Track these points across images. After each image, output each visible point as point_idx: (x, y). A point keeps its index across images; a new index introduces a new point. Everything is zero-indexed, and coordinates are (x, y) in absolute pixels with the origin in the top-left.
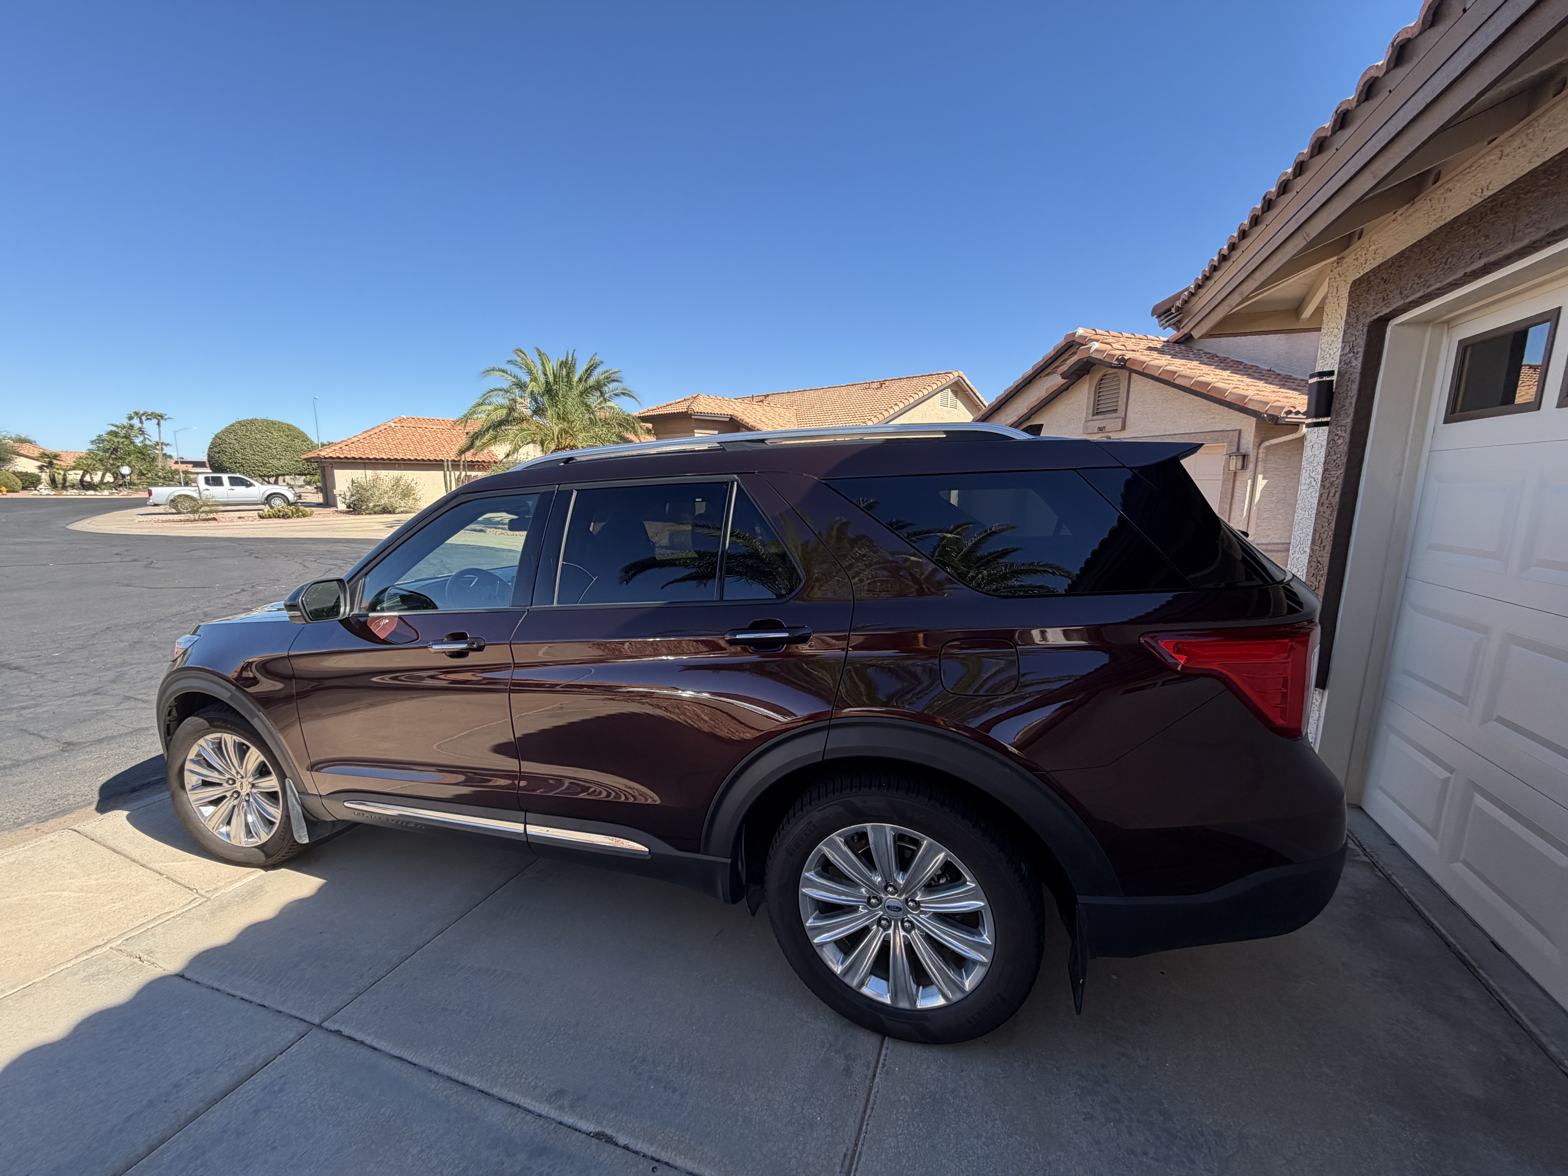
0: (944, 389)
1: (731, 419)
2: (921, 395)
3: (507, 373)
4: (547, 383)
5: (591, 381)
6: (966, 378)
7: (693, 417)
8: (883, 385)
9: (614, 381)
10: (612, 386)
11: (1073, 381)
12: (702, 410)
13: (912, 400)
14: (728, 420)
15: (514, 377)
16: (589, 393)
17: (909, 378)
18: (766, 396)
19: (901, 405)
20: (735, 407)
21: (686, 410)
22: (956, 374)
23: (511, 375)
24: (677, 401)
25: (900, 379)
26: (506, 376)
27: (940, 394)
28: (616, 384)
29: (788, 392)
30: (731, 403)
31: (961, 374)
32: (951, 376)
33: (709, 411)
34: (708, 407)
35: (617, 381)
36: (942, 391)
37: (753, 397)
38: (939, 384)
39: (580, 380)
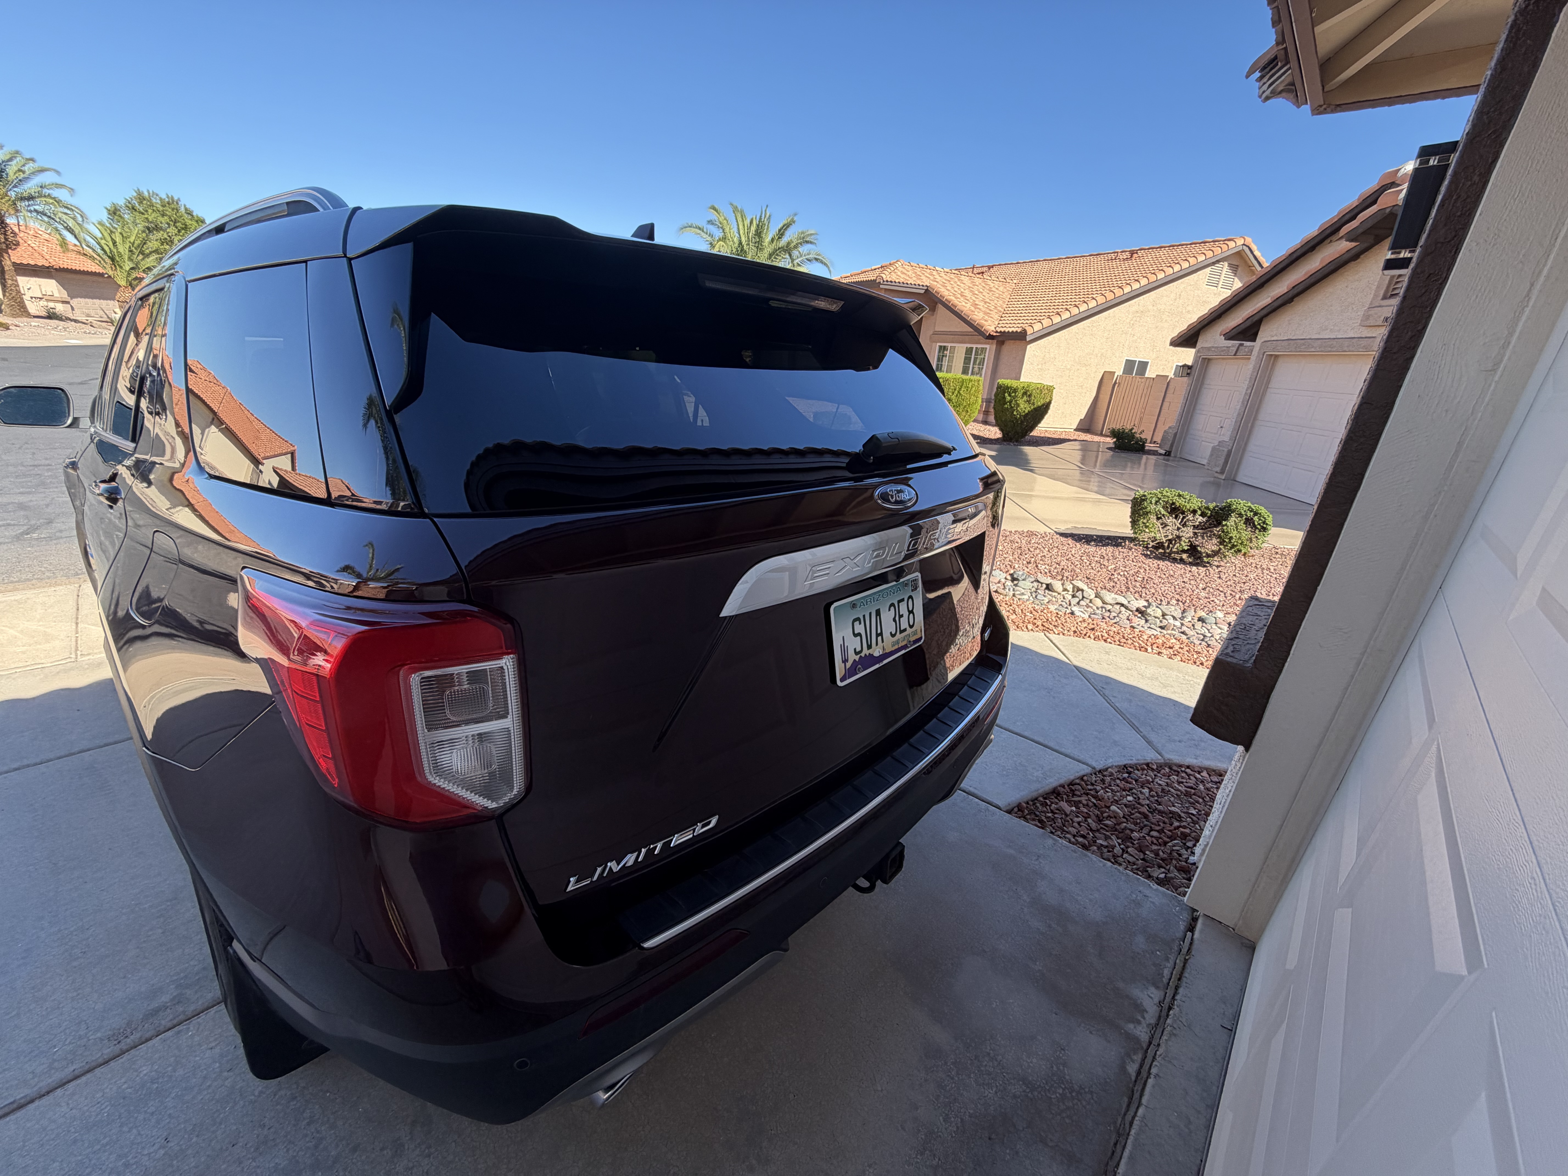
0: (1218, 261)
1: (927, 290)
2: (1177, 268)
3: (703, 231)
4: (740, 243)
5: (783, 242)
6: (1254, 247)
7: (881, 286)
8: (1135, 255)
9: (807, 242)
10: (804, 249)
11: (1366, 245)
12: (894, 278)
13: (1161, 275)
14: (922, 292)
15: (709, 236)
16: (777, 255)
17: (1173, 246)
18: (990, 267)
19: (1144, 282)
20: (937, 277)
21: (875, 278)
22: (1240, 242)
23: (707, 233)
24: (873, 268)
25: (1161, 247)
26: (703, 234)
27: (1209, 269)
28: (809, 246)
29: (1018, 263)
30: (935, 273)
31: (1249, 241)
32: (1232, 244)
33: (902, 280)
34: (903, 276)
35: (811, 243)
36: (1214, 264)
37: (974, 267)
38: (1210, 254)
39: (772, 240)
